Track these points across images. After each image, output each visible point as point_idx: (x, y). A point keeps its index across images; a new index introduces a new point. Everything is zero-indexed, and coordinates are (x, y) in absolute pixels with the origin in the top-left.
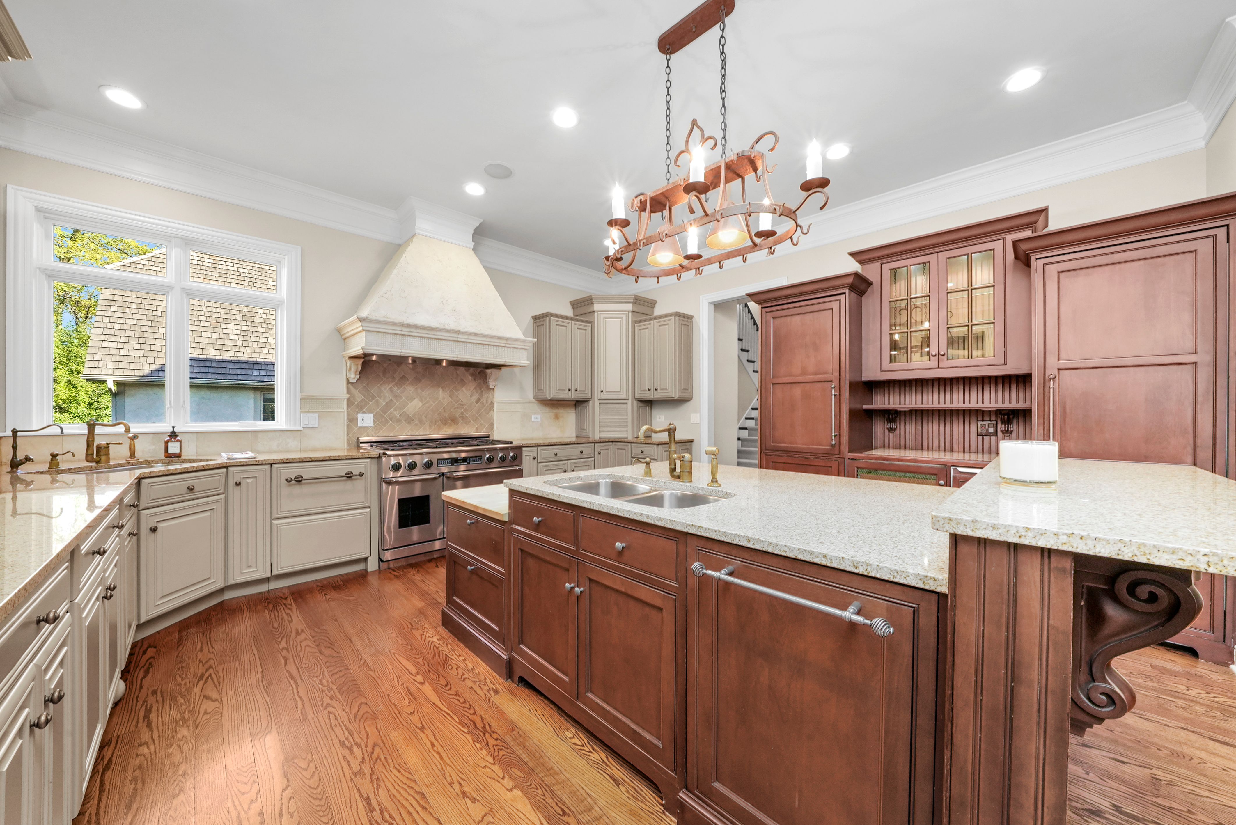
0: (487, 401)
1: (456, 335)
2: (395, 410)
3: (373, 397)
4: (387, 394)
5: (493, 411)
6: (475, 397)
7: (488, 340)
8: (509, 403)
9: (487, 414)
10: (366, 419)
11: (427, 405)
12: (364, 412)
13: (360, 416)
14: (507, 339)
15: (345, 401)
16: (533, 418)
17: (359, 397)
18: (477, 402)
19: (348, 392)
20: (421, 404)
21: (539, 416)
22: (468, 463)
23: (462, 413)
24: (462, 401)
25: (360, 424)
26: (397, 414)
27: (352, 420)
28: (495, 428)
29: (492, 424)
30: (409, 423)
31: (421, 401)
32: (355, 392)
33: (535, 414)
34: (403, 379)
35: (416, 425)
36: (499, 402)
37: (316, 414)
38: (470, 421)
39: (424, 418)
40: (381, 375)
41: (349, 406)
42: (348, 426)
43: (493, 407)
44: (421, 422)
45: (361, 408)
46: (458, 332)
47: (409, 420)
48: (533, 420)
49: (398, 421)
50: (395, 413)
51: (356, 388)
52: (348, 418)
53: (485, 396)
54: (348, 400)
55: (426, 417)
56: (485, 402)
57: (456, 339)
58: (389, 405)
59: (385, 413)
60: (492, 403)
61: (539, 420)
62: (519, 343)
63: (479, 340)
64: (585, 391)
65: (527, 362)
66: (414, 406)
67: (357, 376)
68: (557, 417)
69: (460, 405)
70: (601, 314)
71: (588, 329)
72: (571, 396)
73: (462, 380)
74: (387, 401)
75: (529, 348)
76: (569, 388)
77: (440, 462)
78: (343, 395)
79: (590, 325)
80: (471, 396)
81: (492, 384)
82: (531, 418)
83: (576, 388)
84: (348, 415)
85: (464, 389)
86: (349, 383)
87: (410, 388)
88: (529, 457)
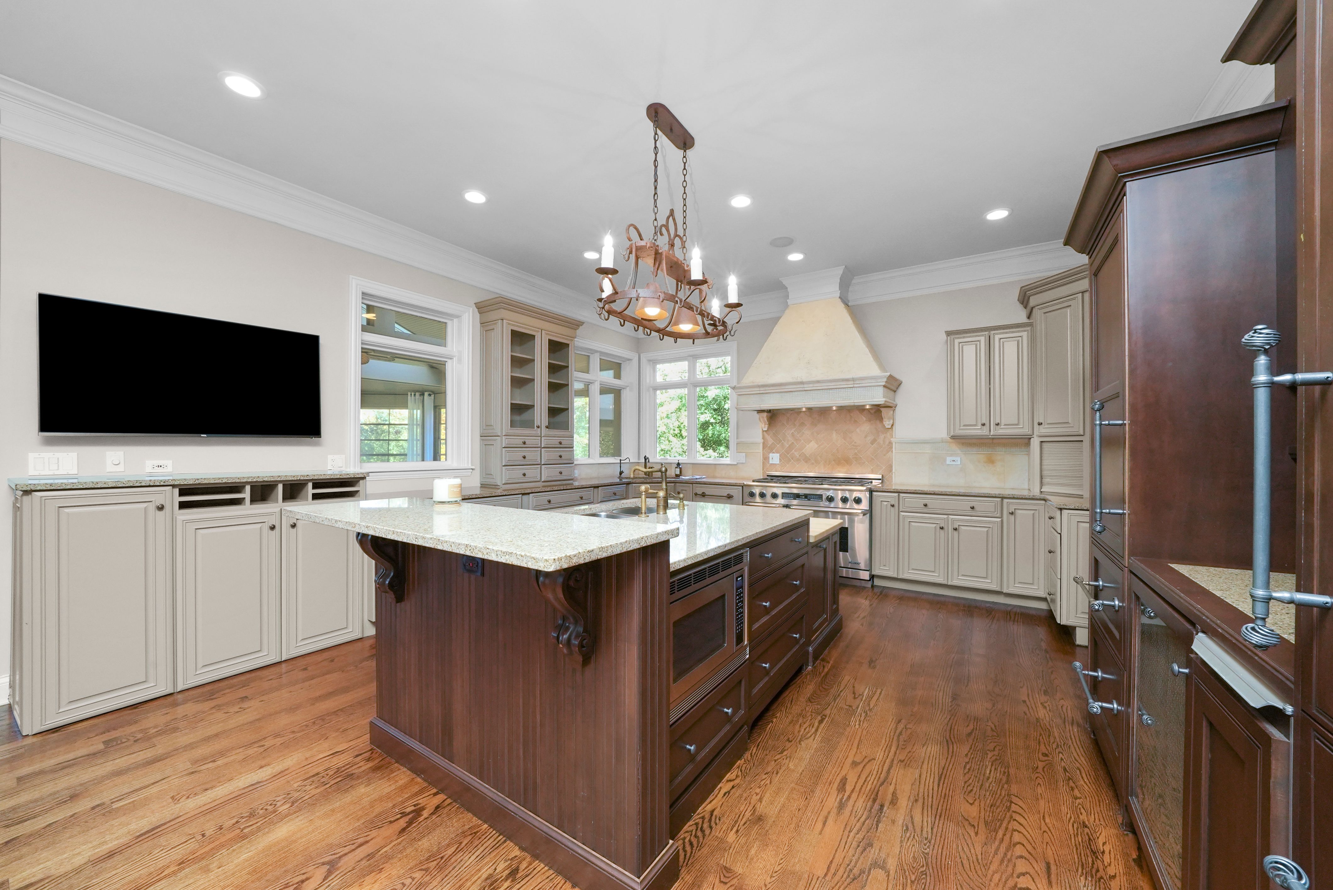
0: (884, 441)
1: (802, 386)
2: (795, 451)
3: (780, 441)
4: (789, 438)
5: (892, 452)
6: (870, 438)
7: (833, 384)
8: (912, 443)
9: (885, 455)
10: (775, 458)
11: (822, 446)
12: (773, 453)
13: (771, 455)
14: (853, 380)
15: (761, 445)
16: (949, 460)
17: (770, 441)
18: (872, 443)
19: (763, 438)
20: (816, 446)
21: (959, 459)
22: (809, 500)
23: (856, 454)
24: (855, 443)
25: (771, 462)
26: (797, 454)
27: (766, 459)
28: (894, 471)
29: (891, 466)
30: (806, 462)
31: (817, 443)
32: (768, 437)
33: (951, 455)
34: (802, 424)
35: (813, 464)
36: (899, 443)
37: (744, 454)
38: (864, 463)
39: (820, 458)
40: (785, 423)
41: (763, 448)
42: (763, 463)
43: (892, 447)
44: (817, 462)
45: (771, 450)
46: (802, 383)
47: (807, 460)
48: (948, 462)
49: (798, 460)
50: (795, 453)
51: (769, 435)
52: (763, 457)
53: (882, 436)
54: (764, 443)
55: (821, 456)
56: (882, 442)
57: (803, 389)
58: (791, 447)
59: (788, 453)
60: (890, 443)
61: (959, 463)
62: (869, 381)
63: (824, 386)
64: (1017, 425)
65: (884, 399)
66: (811, 447)
67: (767, 426)
68: (990, 461)
69: (853, 445)
70: (1040, 309)
71: (1025, 334)
72: (987, 433)
73: (855, 421)
74: (790, 443)
75: (884, 384)
76: (984, 422)
77: (785, 495)
78: (760, 440)
79: (1029, 328)
80: (866, 437)
81: (887, 424)
82: (945, 460)
83: (998, 421)
84: (763, 455)
85: (858, 430)
86: (763, 431)
87: (807, 432)
88: (885, 503)
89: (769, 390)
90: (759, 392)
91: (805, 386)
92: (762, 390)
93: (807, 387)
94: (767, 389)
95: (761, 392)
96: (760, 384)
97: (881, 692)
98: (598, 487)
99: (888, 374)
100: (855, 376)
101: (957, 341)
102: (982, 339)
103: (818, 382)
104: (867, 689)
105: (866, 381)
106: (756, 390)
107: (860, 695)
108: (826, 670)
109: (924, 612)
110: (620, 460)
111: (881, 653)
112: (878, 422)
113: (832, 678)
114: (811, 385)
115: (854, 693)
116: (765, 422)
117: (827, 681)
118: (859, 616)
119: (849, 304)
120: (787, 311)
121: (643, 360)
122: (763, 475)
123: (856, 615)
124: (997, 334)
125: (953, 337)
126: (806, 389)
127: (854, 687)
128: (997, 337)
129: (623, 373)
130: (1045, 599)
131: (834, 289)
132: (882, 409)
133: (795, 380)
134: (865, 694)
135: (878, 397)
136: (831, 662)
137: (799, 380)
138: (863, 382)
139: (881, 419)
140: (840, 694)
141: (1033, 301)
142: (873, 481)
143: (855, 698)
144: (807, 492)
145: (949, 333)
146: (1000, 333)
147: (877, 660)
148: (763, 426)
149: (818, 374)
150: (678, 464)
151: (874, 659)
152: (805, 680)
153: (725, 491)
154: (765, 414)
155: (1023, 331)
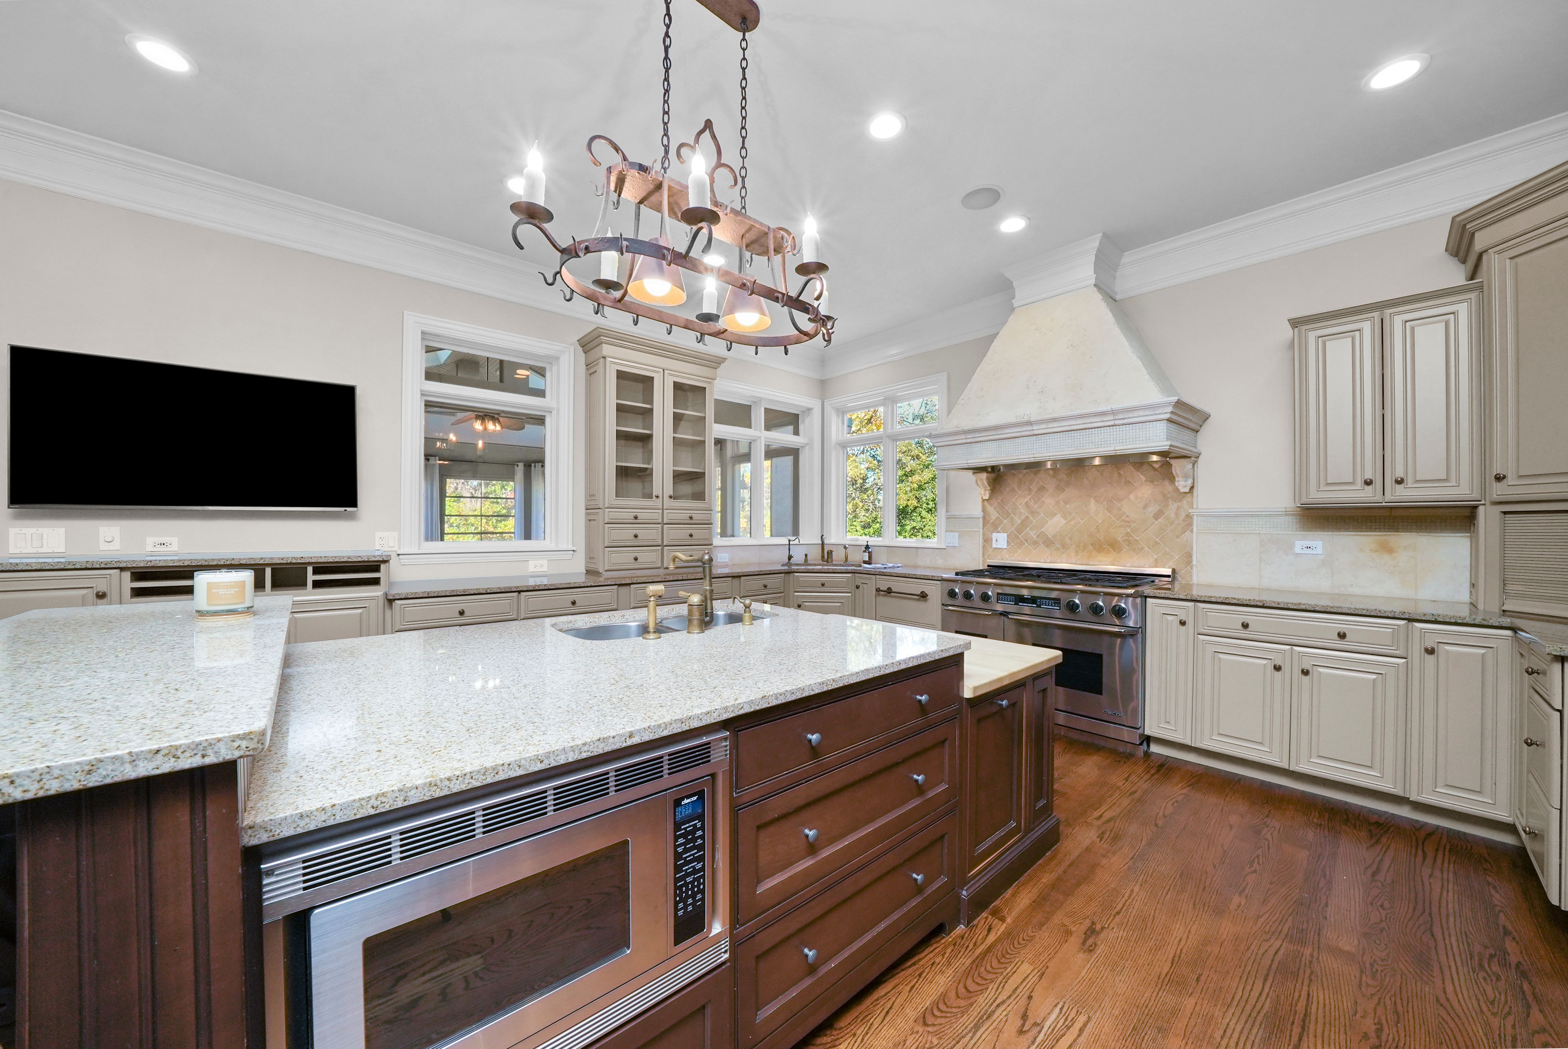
0: (1177, 514)
1: (1029, 428)
2: (1031, 529)
3: (1008, 515)
4: (1022, 511)
5: (1192, 531)
6: (1153, 509)
7: (1079, 421)
8: (1229, 517)
9: (1178, 537)
10: (1000, 540)
11: (1073, 522)
12: (998, 532)
13: (995, 536)
14: (1113, 412)
15: (981, 520)
16: (1300, 546)
17: (994, 514)
18: (1157, 516)
19: (984, 510)
20: (1063, 522)
21: (1319, 544)
22: (1039, 606)
23: (1128, 534)
24: (1127, 516)
25: (994, 546)
26: (1033, 534)
27: (987, 541)
28: (1194, 563)
29: (1190, 555)
30: (1047, 546)
31: (1065, 518)
32: (990, 509)
33: (1305, 538)
34: (1042, 489)
35: (1057, 549)
36: (1204, 516)
37: (957, 534)
38: (1142, 548)
39: (1068, 541)
40: (1016, 488)
41: (984, 525)
42: (984, 546)
43: (1191, 524)
44: (1064, 546)
45: (995, 528)
46: (1029, 423)
47: (1048, 543)
48: (1298, 550)
49: (1035, 543)
50: (1031, 533)
51: (991, 506)
52: (983, 538)
53: (1174, 506)
54: (984, 518)
55: (1070, 539)
56: (1173, 516)
57: (1032, 433)
58: (1025, 523)
59: (1020, 533)
60: (1189, 517)
61: (1319, 551)
62: (1141, 413)
63: (1065, 425)
64: (1446, 480)
65: (1169, 443)
66: (1055, 524)
67: (987, 492)
68: (1386, 550)
69: (1125, 521)
70: (1499, 252)
71: (1463, 309)
72: (1378, 497)
73: (1128, 483)
74: (1023, 517)
75: (1168, 416)
76: (1368, 476)
77: (1001, 597)
78: (977, 511)
79: (1473, 295)
80: (1145, 507)
81: (1182, 485)
82: (1292, 546)
83: (1400, 474)
84: (984, 535)
85: (1132, 497)
86: (984, 500)
87: (1049, 501)
88: (1170, 618)
89: (979, 437)
90: (965, 441)
91: (1035, 427)
92: (970, 438)
93: (1038, 429)
94: (976, 435)
95: (969, 441)
96: (966, 428)
97: (1085, 1025)
98: (740, 577)
99: (1175, 399)
100: (1116, 406)
101: (1312, 336)
102: (1366, 326)
103: (1054, 420)
104: (1057, 1010)
105: (1136, 414)
106: (962, 439)
107: (1036, 1024)
108: (992, 938)
109: (1234, 819)
110: (789, 541)
111: (1118, 913)
112: (1167, 483)
113: (995, 963)
114: (1044, 426)
115: (1024, 1017)
116: (985, 487)
117: (983, 969)
118: (1101, 816)
119: (1118, 297)
120: (1012, 317)
121: (828, 408)
122: (983, 567)
123: (1096, 814)
124: (1399, 313)
125: (1303, 328)
126: (1036, 432)
127: (1030, 997)
128: (1398, 320)
129: (801, 427)
130: (1511, 829)
131: (1086, 272)
132: (1172, 462)
133: (1019, 420)
134: (1048, 1024)
135: (1160, 439)
136: (1009, 920)
137: (1026, 419)
138: (1130, 415)
139: (1172, 478)
140: (994, 1012)
141: (1481, 241)
142: (1157, 580)
143: (1021, 1032)
144: (1036, 593)
145: (1295, 323)
146: (1405, 312)
147: (1103, 928)
148: (982, 492)
149: (1057, 409)
150: (867, 547)
151: (1098, 927)
152: (937, 960)
153: (916, 587)
154: (984, 475)
155: (1460, 302)
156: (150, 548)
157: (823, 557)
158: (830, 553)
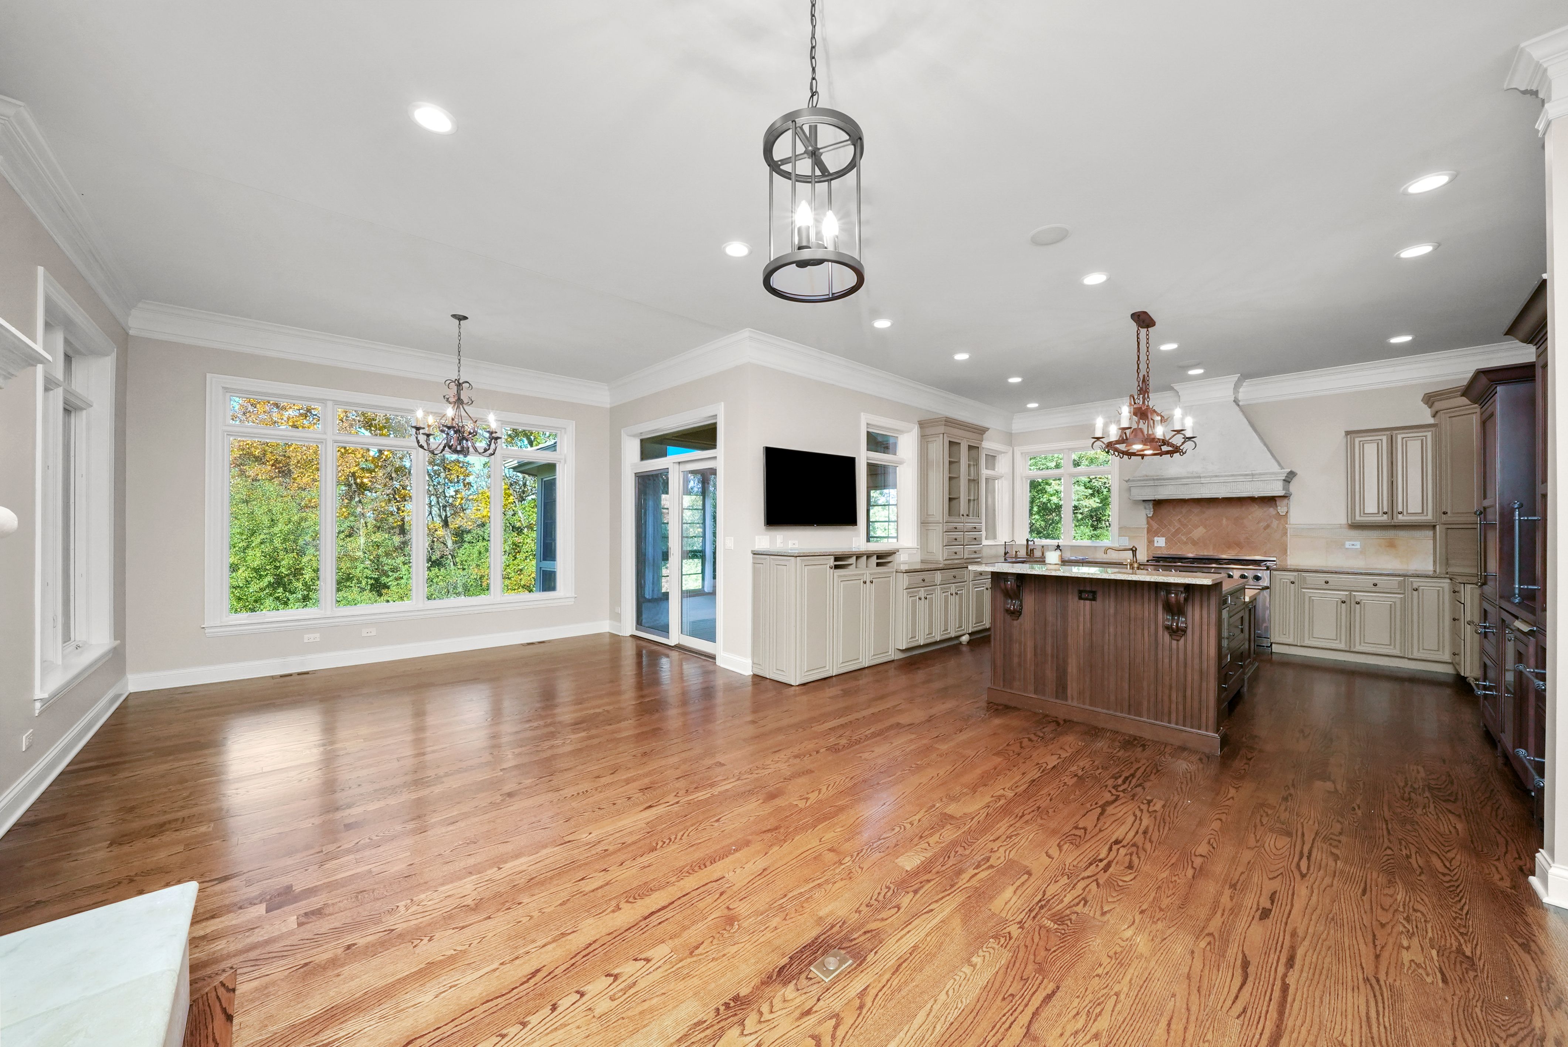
0: (1277, 527)
1: (1198, 479)
2: (1183, 535)
3: (1166, 526)
4: (1176, 524)
5: (1287, 537)
6: (1263, 524)
7: (1231, 478)
8: (1309, 529)
9: (1278, 540)
10: (1160, 541)
11: (1211, 531)
12: (1159, 537)
13: (1156, 539)
14: (1252, 474)
15: (1146, 529)
16: (1348, 544)
17: (1155, 526)
18: (1265, 528)
19: (1148, 523)
20: (1205, 531)
21: (1358, 543)
23: (1247, 539)
24: (1247, 528)
25: (1155, 545)
27: (1151, 542)
28: (1288, 553)
29: (1286, 550)
30: (1194, 545)
31: (1205, 528)
32: (1153, 523)
33: (1350, 540)
34: (1190, 511)
35: (1201, 547)
36: (1294, 528)
37: (1127, 538)
38: (1257, 546)
40: (1172, 512)
41: (1148, 532)
42: (1148, 545)
43: (1286, 533)
44: (1205, 545)
45: (1157, 534)
47: (1195, 543)
48: (1347, 546)
49: (1185, 543)
50: (1183, 537)
51: (1153, 520)
52: (1148, 540)
53: (1275, 522)
54: (1148, 528)
55: (1209, 542)
56: (1275, 528)
58: (1177, 532)
59: (1175, 537)
60: (1285, 529)
61: (1358, 547)
62: (1269, 476)
63: (1223, 479)
64: (1421, 512)
65: (1280, 491)
66: (1199, 532)
67: (1152, 514)
68: (1392, 545)
69: (1245, 531)
70: (1445, 413)
71: (1429, 434)
72: (1390, 520)
73: (1250, 510)
74: (1176, 528)
75: (1284, 478)
76: (1386, 511)
78: (1144, 525)
79: (1433, 429)
80: (1258, 523)
81: (1281, 512)
82: (1344, 545)
83: (1400, 511)
84: (1148, 538)
85: (1250, 517)
86: (1148, 518)
87: (1195, 518)
88: (1285, 581)
91: (1201, 479)
92: (1156, 484)
93: (1204, 480)
95: (1154, 485)
99: (1286, 470)
101: (1357, 440)
102: (1384, 438)
105: (1265, 476)
106: (1152, 483)
112: (1271, 509)
116: (1150, 511)
119: (1240, 403)
121: (1017, 453)
122: (1148, 557)
124: (1400, 434)
125: (1353, 435)
126: (1202, 482)
128: (1400, 437)
129: (996, 464)
130: (1450, 664)
131: (1227, 393)
132: (1277, 499)
133: (1190, 474)
135: (1276, 489)
137: (1196, 474)
138: (1261, 476)
139: (1275, 508)
141: (1439, 406)
142: (1268, 563)
145: (1348, 433)
146: (1403, 433)
148: (1148, 514)
150: (1058, 546)
154: (1152, 504)
155: (1429, 431)
156: (790, 546)
157: (1027, 553)
158: (1032, 550)
